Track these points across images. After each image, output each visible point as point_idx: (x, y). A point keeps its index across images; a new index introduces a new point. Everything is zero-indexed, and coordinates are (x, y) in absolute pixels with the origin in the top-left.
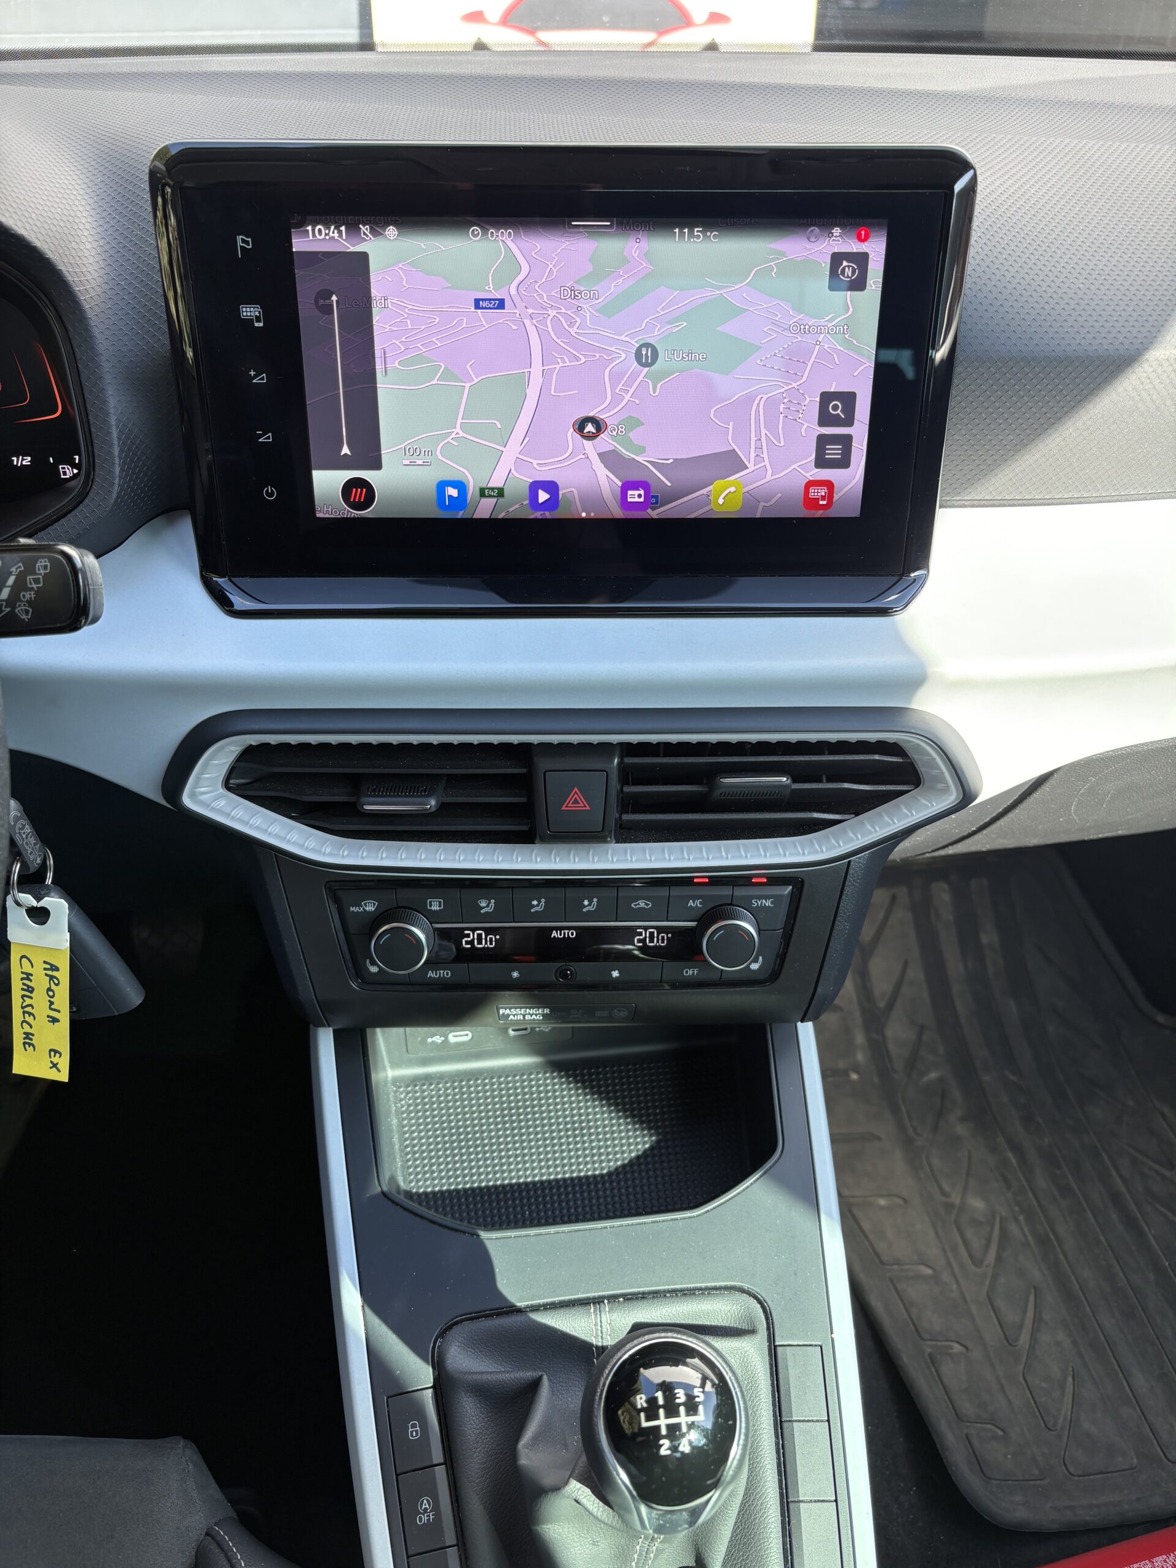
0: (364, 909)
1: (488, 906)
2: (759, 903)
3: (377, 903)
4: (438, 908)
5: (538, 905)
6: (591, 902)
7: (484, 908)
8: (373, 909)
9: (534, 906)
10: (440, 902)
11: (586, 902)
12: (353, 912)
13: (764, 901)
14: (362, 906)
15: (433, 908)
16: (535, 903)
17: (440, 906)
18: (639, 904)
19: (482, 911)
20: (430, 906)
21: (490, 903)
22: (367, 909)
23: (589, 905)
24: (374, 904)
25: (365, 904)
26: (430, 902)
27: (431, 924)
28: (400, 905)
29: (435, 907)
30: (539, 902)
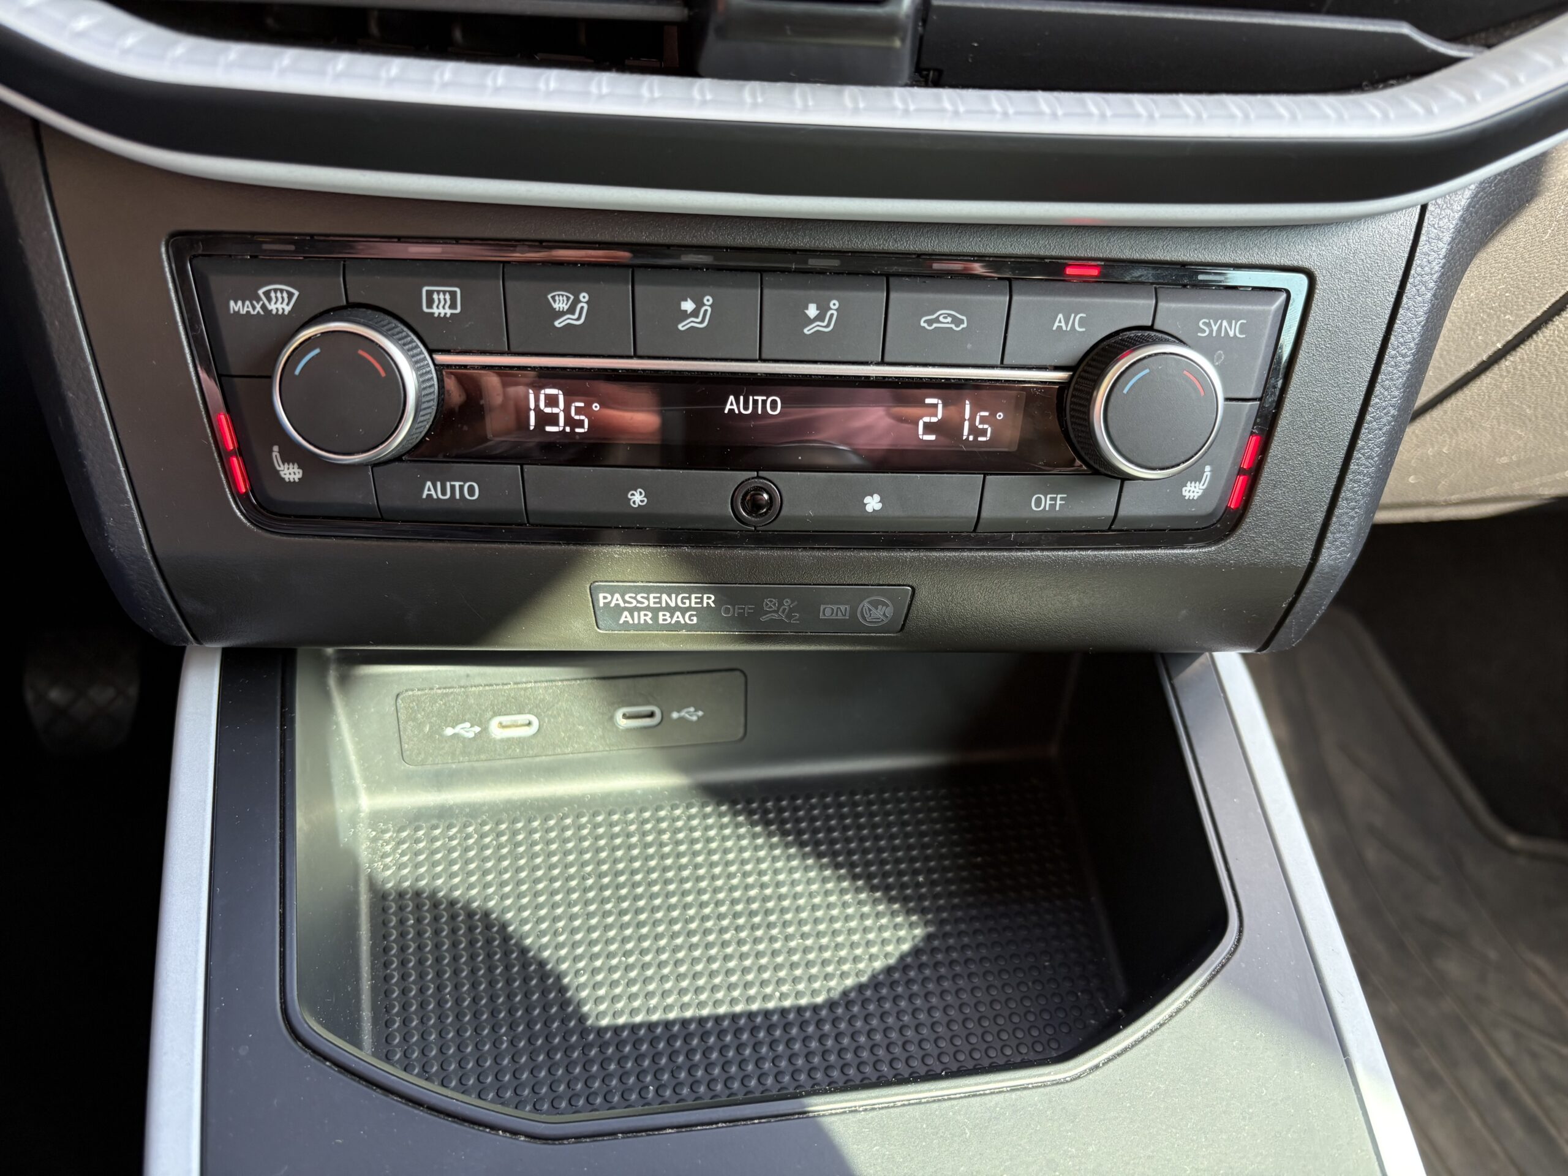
0: (264, 307)
1: (571, 310)
2: (1215, 328)
3: (296, 293)
4: (449, 312)
5: (695, 313)
6: (823, 309)
7: (561, 314)
8: (288, 309)
9: (685, 315)
10: (453, 295)
11: (812, 311)
12: (237, 313)
13: (1225, 323)
14: (258, 299)
15: (435, 311)
16: (688, 306)
17: (453, 306)
18: (937, 320)
19: (558, 324)
20: (430, 305)
21: (577, 301)
22: (272, 307)
23: (820, 317)
24: (290, 295)
25: (267, 294)
26: (430, 294)
27: (431, 352)
28: (352, 300)
29: (441, 309)
30: (699, 304)
